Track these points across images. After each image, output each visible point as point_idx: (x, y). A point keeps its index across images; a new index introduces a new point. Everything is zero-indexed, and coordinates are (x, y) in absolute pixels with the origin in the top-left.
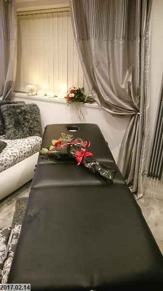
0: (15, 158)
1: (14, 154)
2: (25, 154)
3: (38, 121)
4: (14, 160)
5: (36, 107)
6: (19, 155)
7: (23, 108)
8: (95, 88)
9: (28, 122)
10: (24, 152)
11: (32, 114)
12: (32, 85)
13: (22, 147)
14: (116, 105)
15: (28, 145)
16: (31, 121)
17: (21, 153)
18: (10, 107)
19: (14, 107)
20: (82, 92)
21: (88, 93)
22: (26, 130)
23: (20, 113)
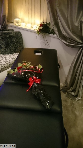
0: (2, 67)
1: (2, 65)
2: (10, 65)
3: (20, 43)
4: (2, 69)
5: (19, 34)
6: (5, 66)
7: (11, 34)
9: (14, 44)
10: (9, 64)
11: (17, 38)
12: (19, 18)
13: (8, 60)
14: (70, 38)
15: (12, 59)
16: (16, 43)
17: (7, 65)
18: (3, 33)
19: (5, 33)
22: (12, 49)
23: (9, 38)
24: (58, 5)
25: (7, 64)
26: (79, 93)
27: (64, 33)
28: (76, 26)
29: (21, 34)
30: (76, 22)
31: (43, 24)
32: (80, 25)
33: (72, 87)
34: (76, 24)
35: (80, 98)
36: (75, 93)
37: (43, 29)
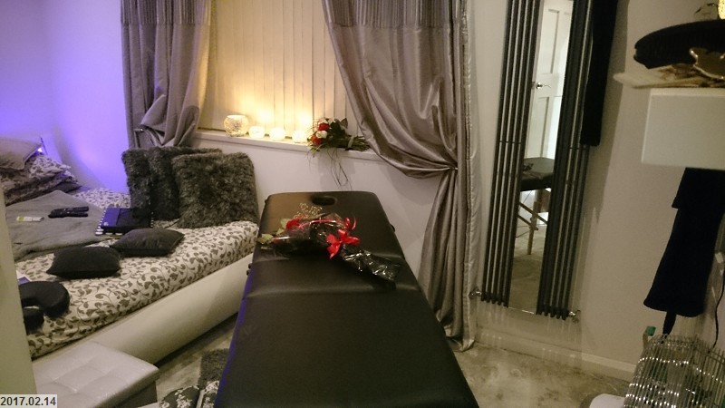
0: (202, 265)
1: (200, 256)
2: (222, 256)
3: (249, 190)
4: (200, 268)
5: (245, 160)
6: (209, 259)
7: (218, 162)
8: (369, 120)
9: (229, 191)
10: (220, 253)
11: (237, 173)
12: (238, 114)
13: (217, 242)
14: (411, 152)
15: (228, 238)
16: (235, 190)
17: (214, 256)
18: (192, 159)
19: (199, 160)
20: (343, 127)
21: (355, 129)
22: (224, 207)
23: (211, 173)
24: (370, 73)
25: (216, 252)
26: (465, 322)
27: (393, 141)
28: (424, 121)
29: (249, 160)
30: (422, 109)
31: (326, 122)
32: (431, 118)
33: (441, 308)
34: (423, 116)
35: (471, 341)
36: (452, 328)
37: (328, 136)
